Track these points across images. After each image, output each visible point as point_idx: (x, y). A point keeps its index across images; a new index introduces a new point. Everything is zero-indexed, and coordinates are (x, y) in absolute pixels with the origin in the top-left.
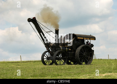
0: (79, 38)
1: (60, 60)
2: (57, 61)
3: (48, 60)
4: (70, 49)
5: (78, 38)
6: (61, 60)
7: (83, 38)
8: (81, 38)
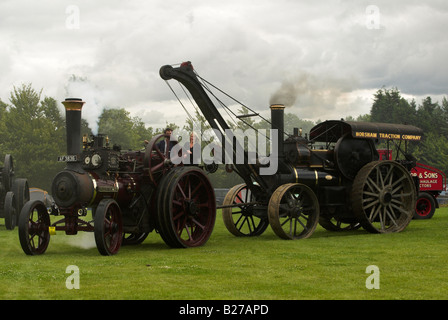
0: (362, 134)
1: (294, 219)
2: (282, 220)
3: (246, 218)
4: (329, 177)
5: (357, 134)
6: (297, 219)
7: (375, 135)
8: (368, 135)
